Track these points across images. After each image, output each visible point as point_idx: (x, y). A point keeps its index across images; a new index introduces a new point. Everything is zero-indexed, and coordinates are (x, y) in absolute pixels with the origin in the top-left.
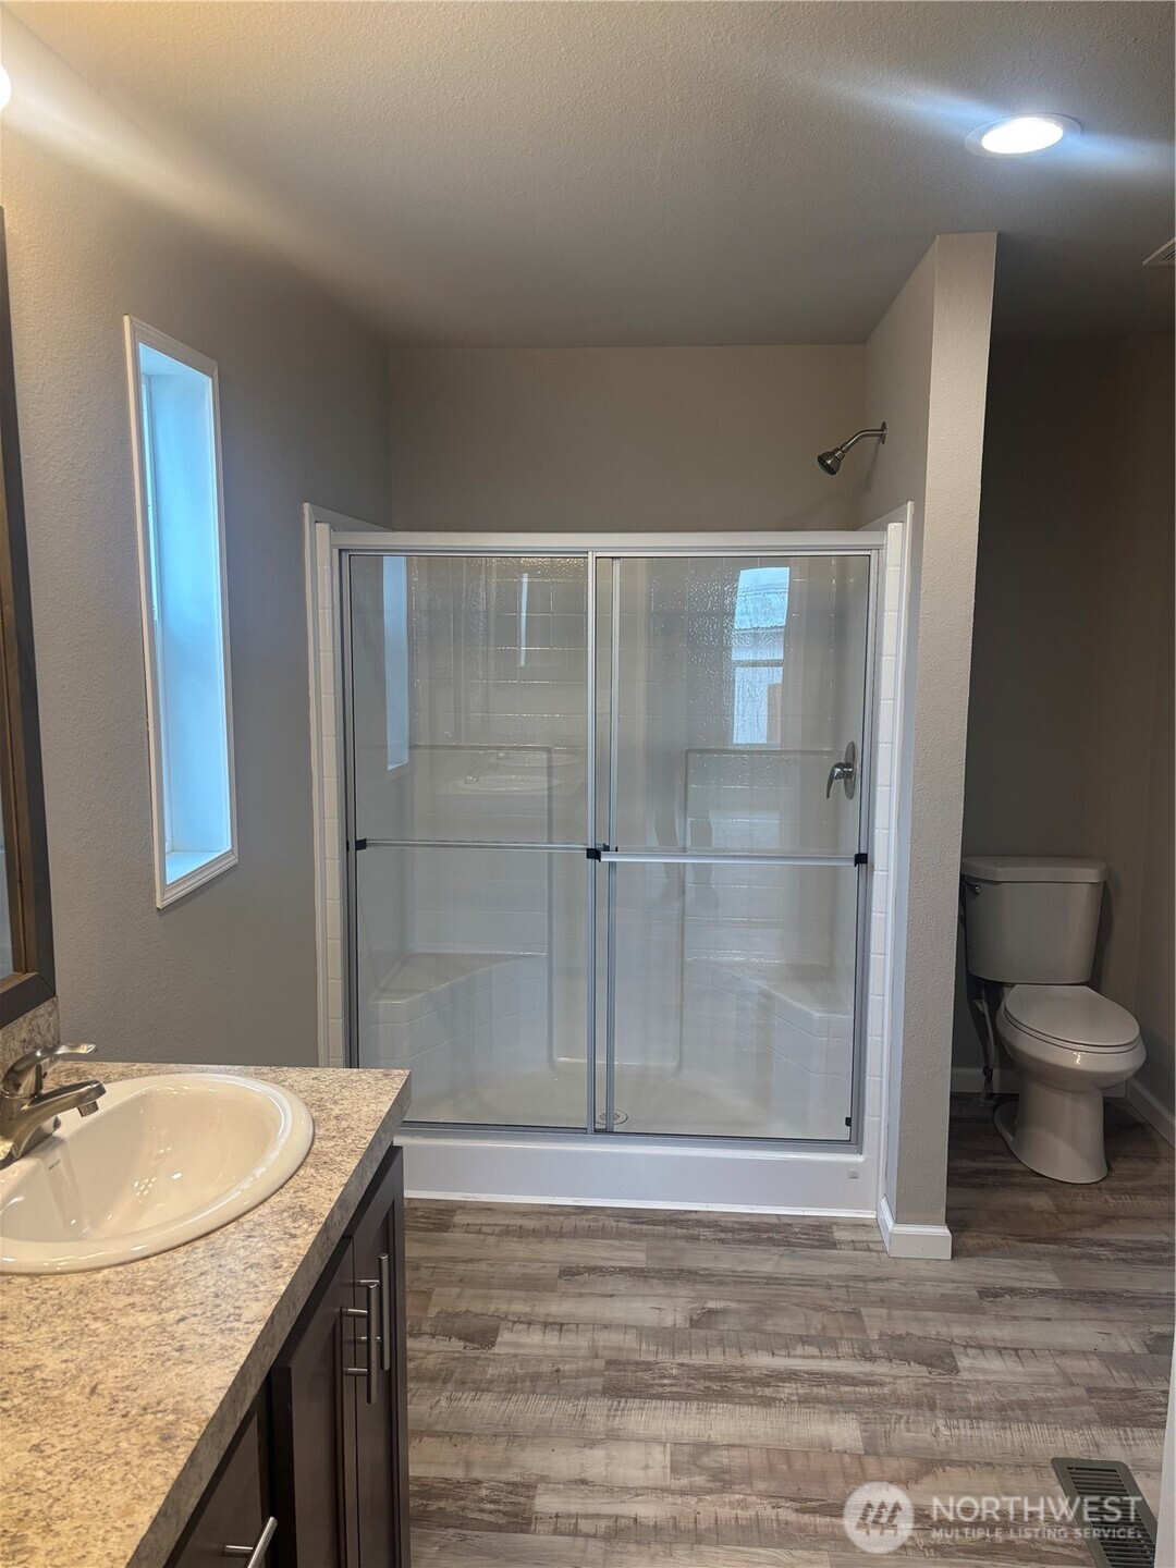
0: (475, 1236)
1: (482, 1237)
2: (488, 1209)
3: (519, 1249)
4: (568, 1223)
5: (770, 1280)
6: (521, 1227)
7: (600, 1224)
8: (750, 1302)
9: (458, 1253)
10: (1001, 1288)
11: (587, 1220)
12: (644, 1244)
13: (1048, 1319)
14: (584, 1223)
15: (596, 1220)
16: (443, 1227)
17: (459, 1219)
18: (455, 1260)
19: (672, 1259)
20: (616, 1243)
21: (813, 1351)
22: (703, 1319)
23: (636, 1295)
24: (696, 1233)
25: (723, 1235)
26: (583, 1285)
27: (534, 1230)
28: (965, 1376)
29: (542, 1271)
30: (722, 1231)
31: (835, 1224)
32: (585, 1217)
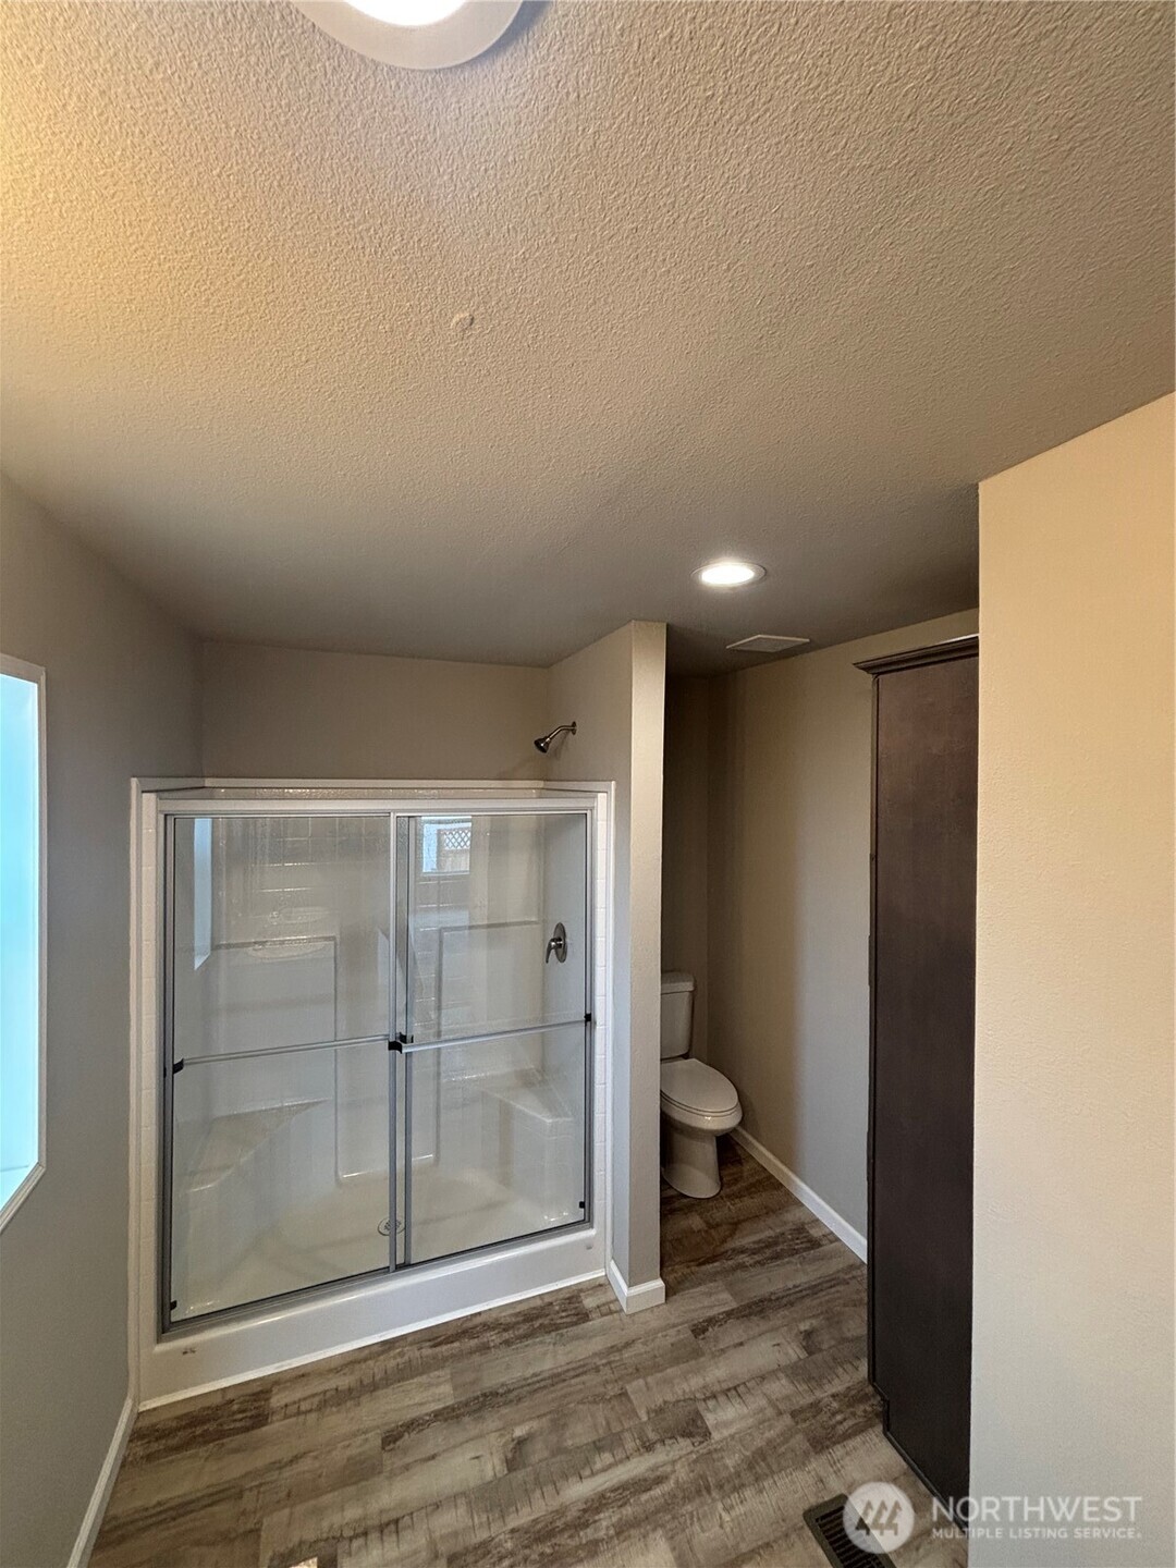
0: (293, 1419)
1: (302, 1418)
2: (301, 1375)
3: (338, 1422)
4: (376, 1368)
5: (557, 1378)
6: (337, 1389)
7: (406, 1357)
8: (544, 1415)
9: (283, 1453)
10: (704, 1321)
11: (395, 1358)
12: (445, 1373)
13: (741, 1344)
14: (392, 1363)
15: (402, 1354)
16: (260, 1419)
17: (277, 1400)
18: (279, 1466)
19: (473, 1383)
20: (423, 1379)
21: (607, 1458)
22: (516, 1456)
23: (455, 1447)
24: (485, 1340)
25: (506, 1336)
26: (405, 1451)
27: (349, 1389)
28: (716, 1436)
29: (367, 1446)
30: (505, 1330)
31: (581, 1291)
32: (392, 1354)
